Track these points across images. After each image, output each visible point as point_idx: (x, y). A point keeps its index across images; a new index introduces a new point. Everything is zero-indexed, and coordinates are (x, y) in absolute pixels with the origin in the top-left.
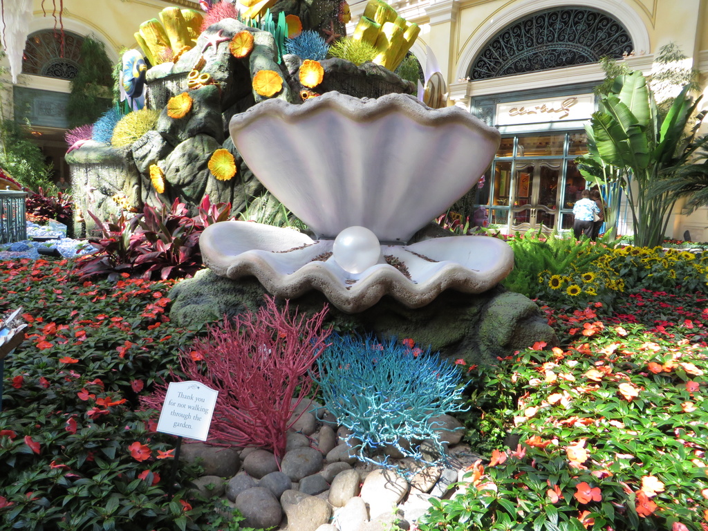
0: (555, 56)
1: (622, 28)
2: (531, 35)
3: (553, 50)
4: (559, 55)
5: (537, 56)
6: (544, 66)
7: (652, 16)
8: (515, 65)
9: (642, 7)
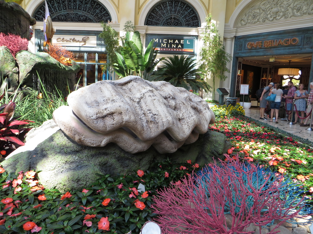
0: (78, 16)
1: (106, 10)
2: (65, 4)
3: (76, 14)
4: (79, 16)
5: (69, 15)
6: (72, 20)
7: (118, 7)
8: (58, 17)
9: (114, 3)
